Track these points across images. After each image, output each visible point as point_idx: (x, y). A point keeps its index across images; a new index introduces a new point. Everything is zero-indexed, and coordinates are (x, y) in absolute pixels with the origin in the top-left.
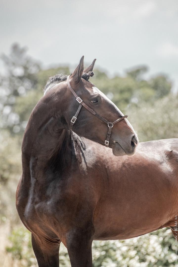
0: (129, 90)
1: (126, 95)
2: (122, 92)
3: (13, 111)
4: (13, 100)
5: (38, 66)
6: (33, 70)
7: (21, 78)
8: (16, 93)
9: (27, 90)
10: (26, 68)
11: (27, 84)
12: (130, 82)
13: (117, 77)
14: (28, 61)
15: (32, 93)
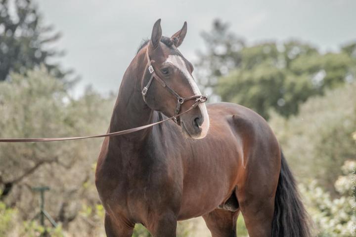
0: (344, 67)
1: (340, 73)
2: (335, 69)
3: (215, 93)
4: (215, 80)
5: (242, 43)
6: (237, 48)
7: (223, 57)
8: (218, 73)
9: (229, 69)
10: (228, 46)
11: (230, 63)
12: (344, 59)
13: (329, 54)
14: (231, 37)
15: (236, 73)
